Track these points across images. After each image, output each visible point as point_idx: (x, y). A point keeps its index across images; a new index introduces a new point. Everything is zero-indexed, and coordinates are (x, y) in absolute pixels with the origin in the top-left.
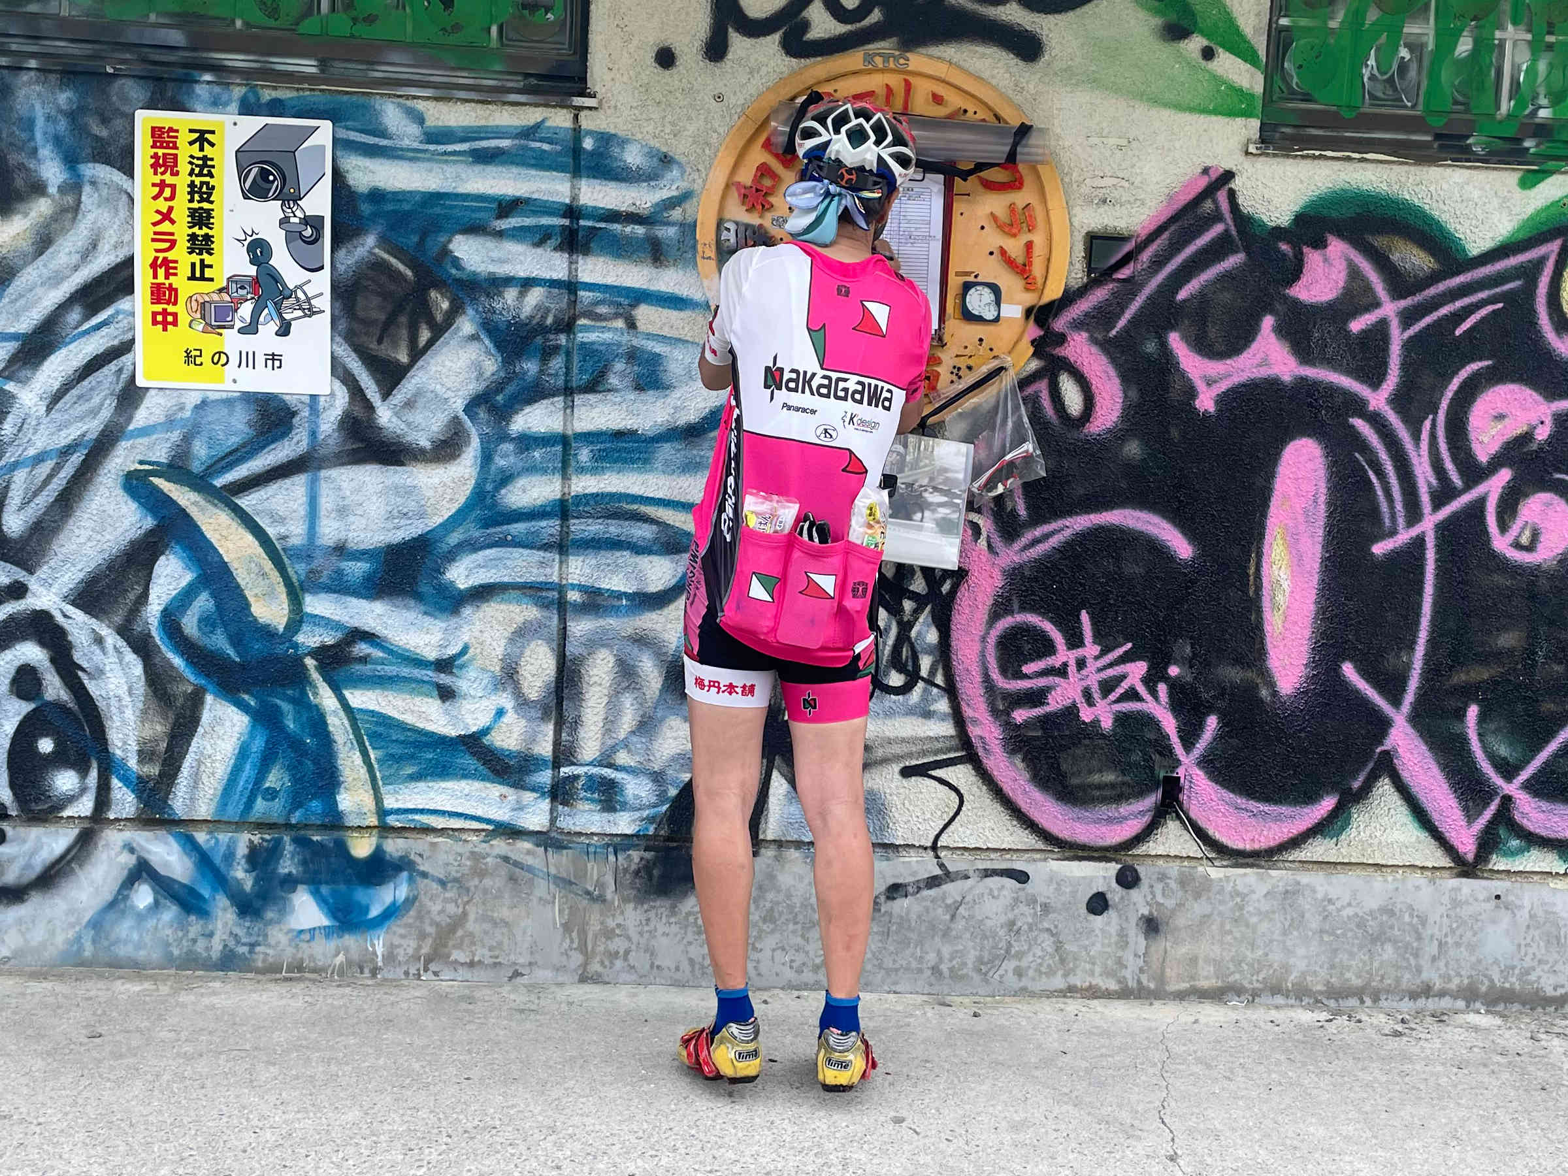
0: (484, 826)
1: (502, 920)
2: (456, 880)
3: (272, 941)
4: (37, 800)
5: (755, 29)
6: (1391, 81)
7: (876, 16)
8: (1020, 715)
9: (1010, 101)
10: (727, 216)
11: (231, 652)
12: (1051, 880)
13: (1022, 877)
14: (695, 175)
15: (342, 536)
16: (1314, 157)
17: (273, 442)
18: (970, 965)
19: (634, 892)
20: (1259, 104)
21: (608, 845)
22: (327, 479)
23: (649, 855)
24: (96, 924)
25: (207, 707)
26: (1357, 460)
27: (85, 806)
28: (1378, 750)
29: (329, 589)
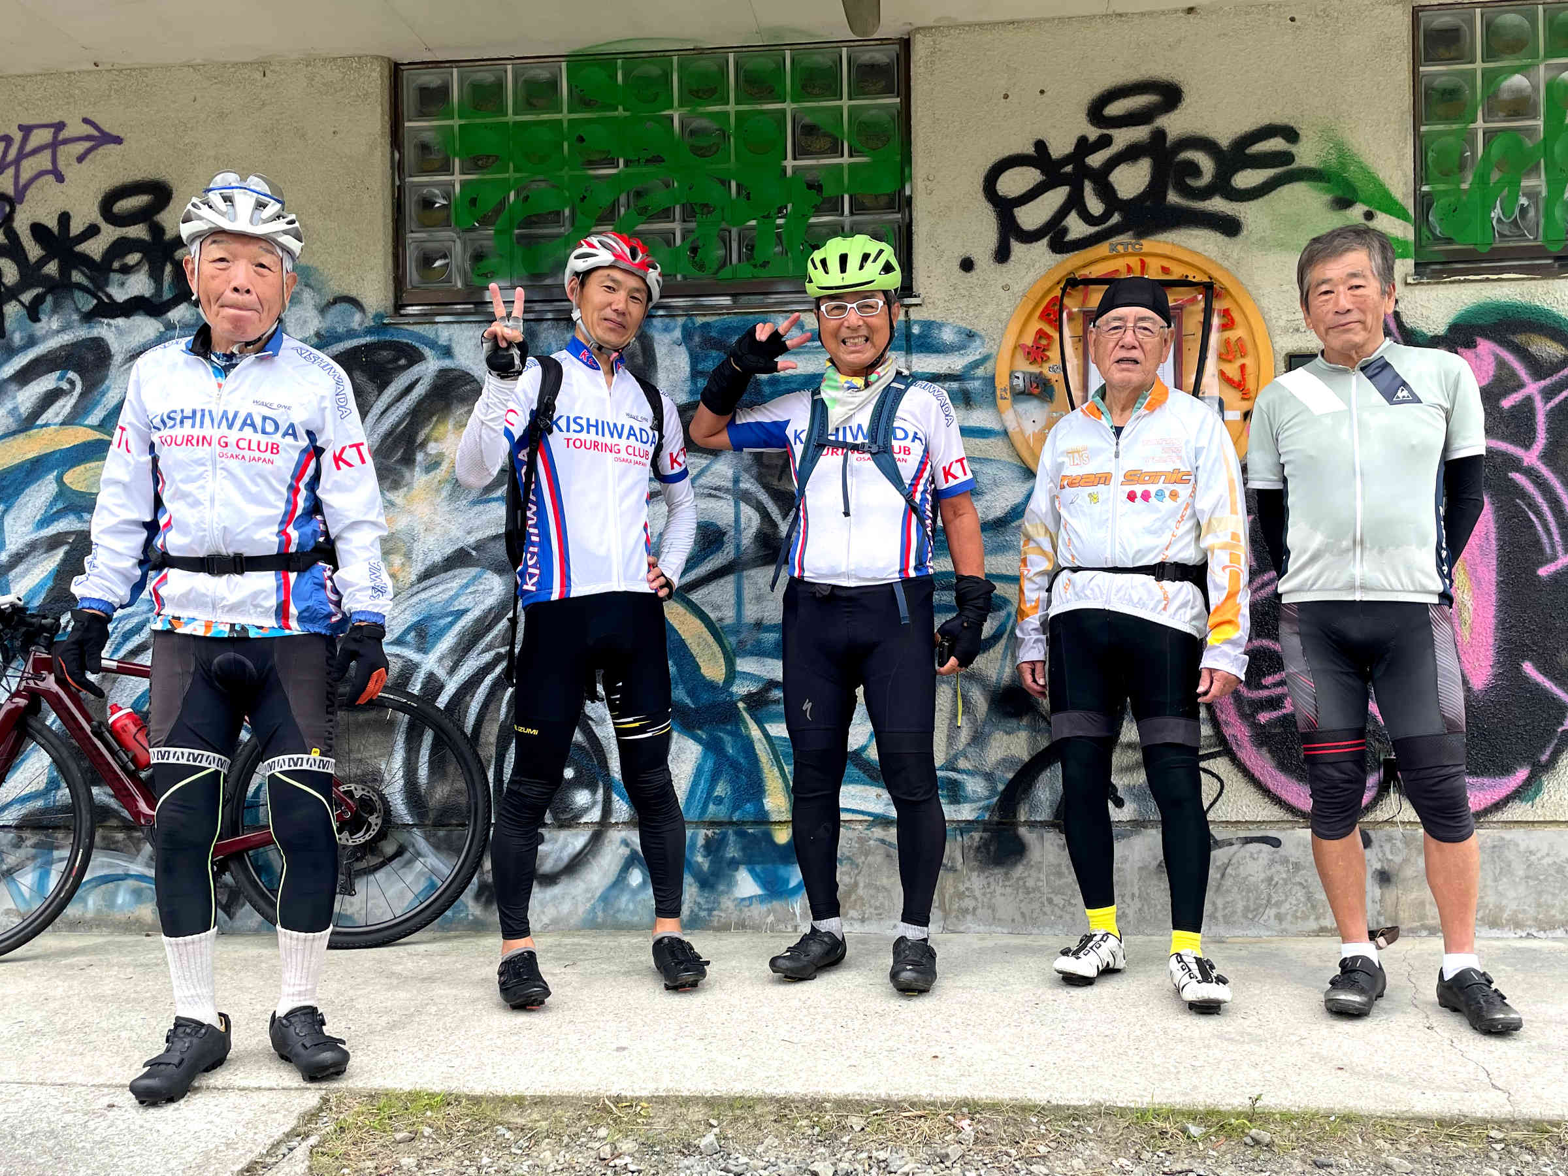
0: (866, 818)
1: (883, 887)
2: (848, 858)
3: (723, 906)
4: (564, 811)
5: (1030, 237)
6: (1515, 222)
7: (1116, 218)
8: (1263, 717)
9: (1220, 267)
10: (1015, 369)
11: (688, 701)
12: (1299, 844)
13: (1275, 843)
14: (992, 343)
15: (760, 615)
16: (1460, 282)
17: (712, 553)
18: (1240, 914)
19: (977, 864)
20: (1412, 249)
21: (955, 829)
22: (747, 577)
23: (986, 835)
24: (606, 899)
25: (674, 741)
26: (1518, 506)
27: (595, 815)
28: (1560, 730)
29: (752, 654)
